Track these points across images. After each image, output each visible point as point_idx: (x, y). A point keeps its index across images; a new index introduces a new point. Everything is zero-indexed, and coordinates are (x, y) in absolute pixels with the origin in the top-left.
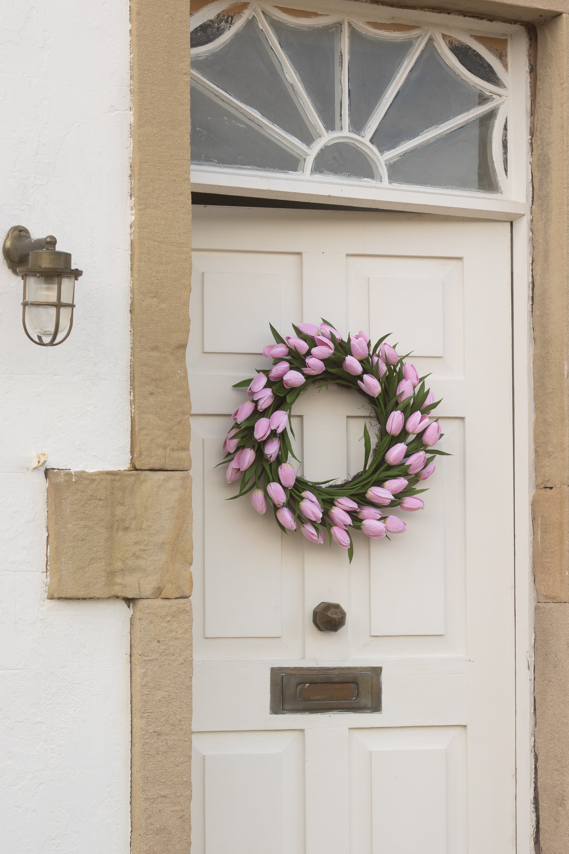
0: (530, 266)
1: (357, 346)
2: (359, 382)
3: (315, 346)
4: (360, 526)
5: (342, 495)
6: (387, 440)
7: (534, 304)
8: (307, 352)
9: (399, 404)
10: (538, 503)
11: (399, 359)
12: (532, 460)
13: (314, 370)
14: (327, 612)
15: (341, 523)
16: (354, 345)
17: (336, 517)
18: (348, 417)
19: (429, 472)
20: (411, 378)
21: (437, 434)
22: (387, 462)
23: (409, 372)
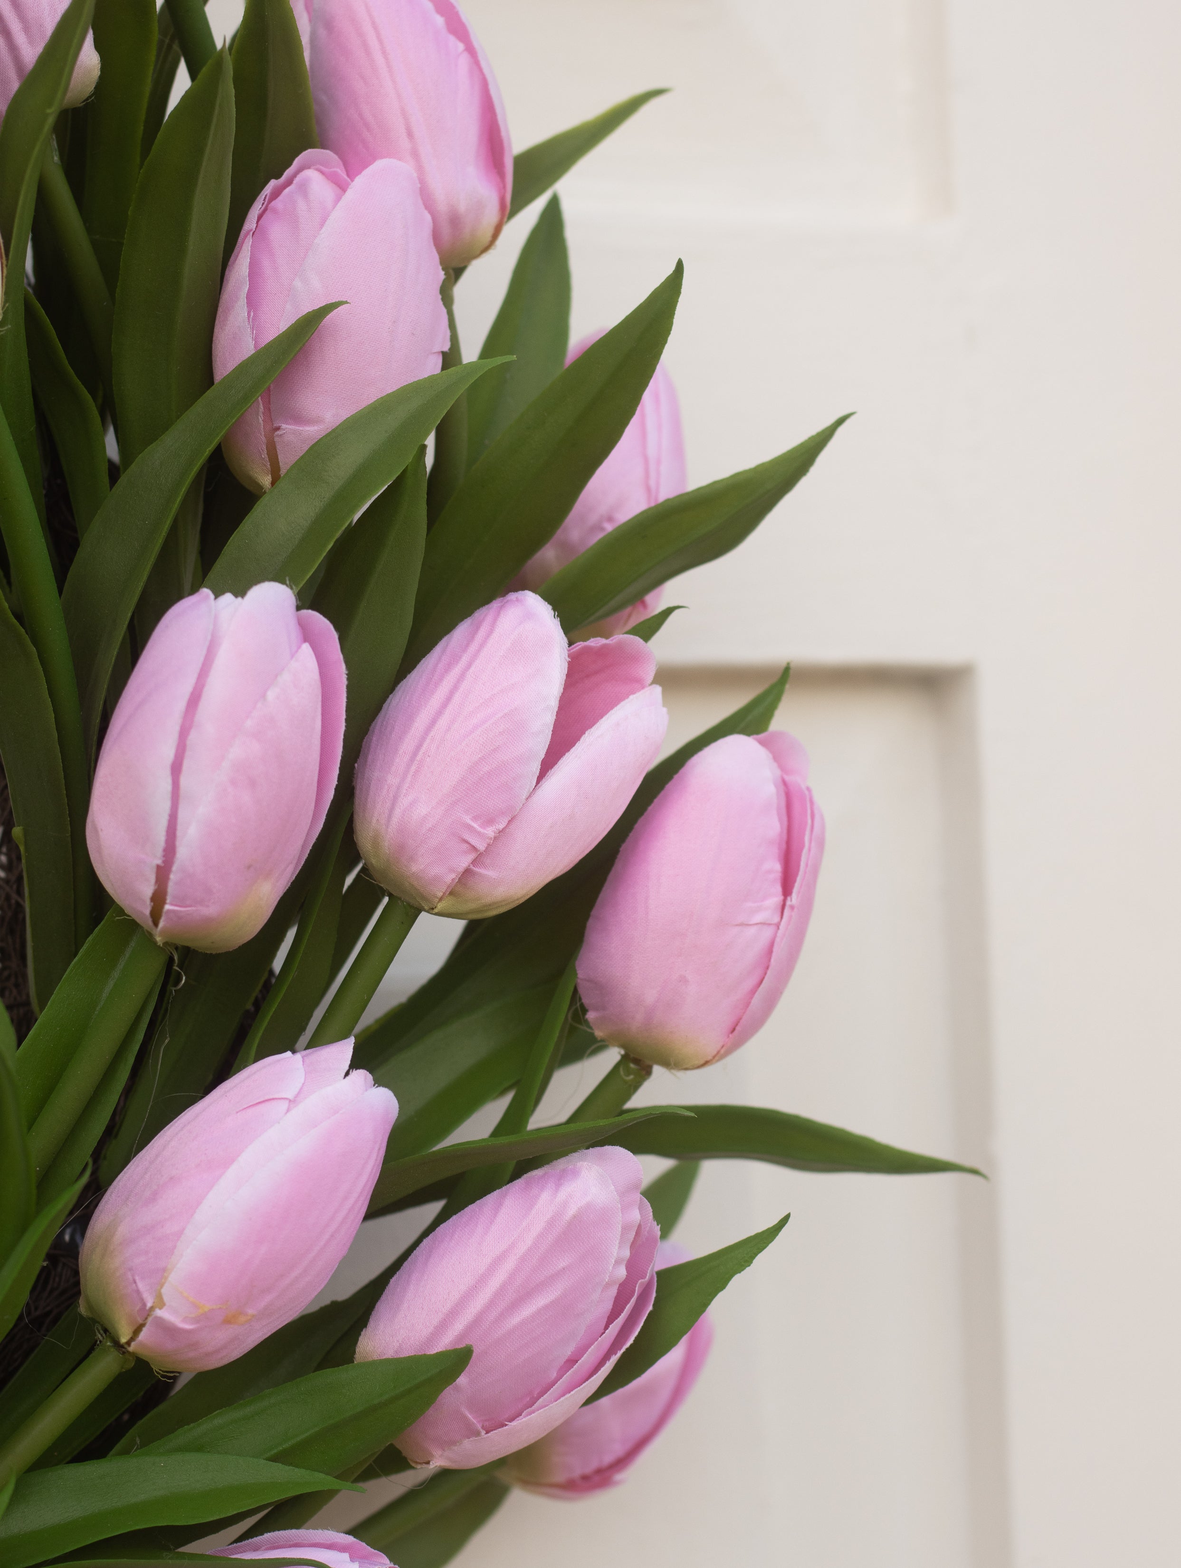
20: (410, 134)
21: (781, 898)
22: (123, 1340)
23: (384, 53)
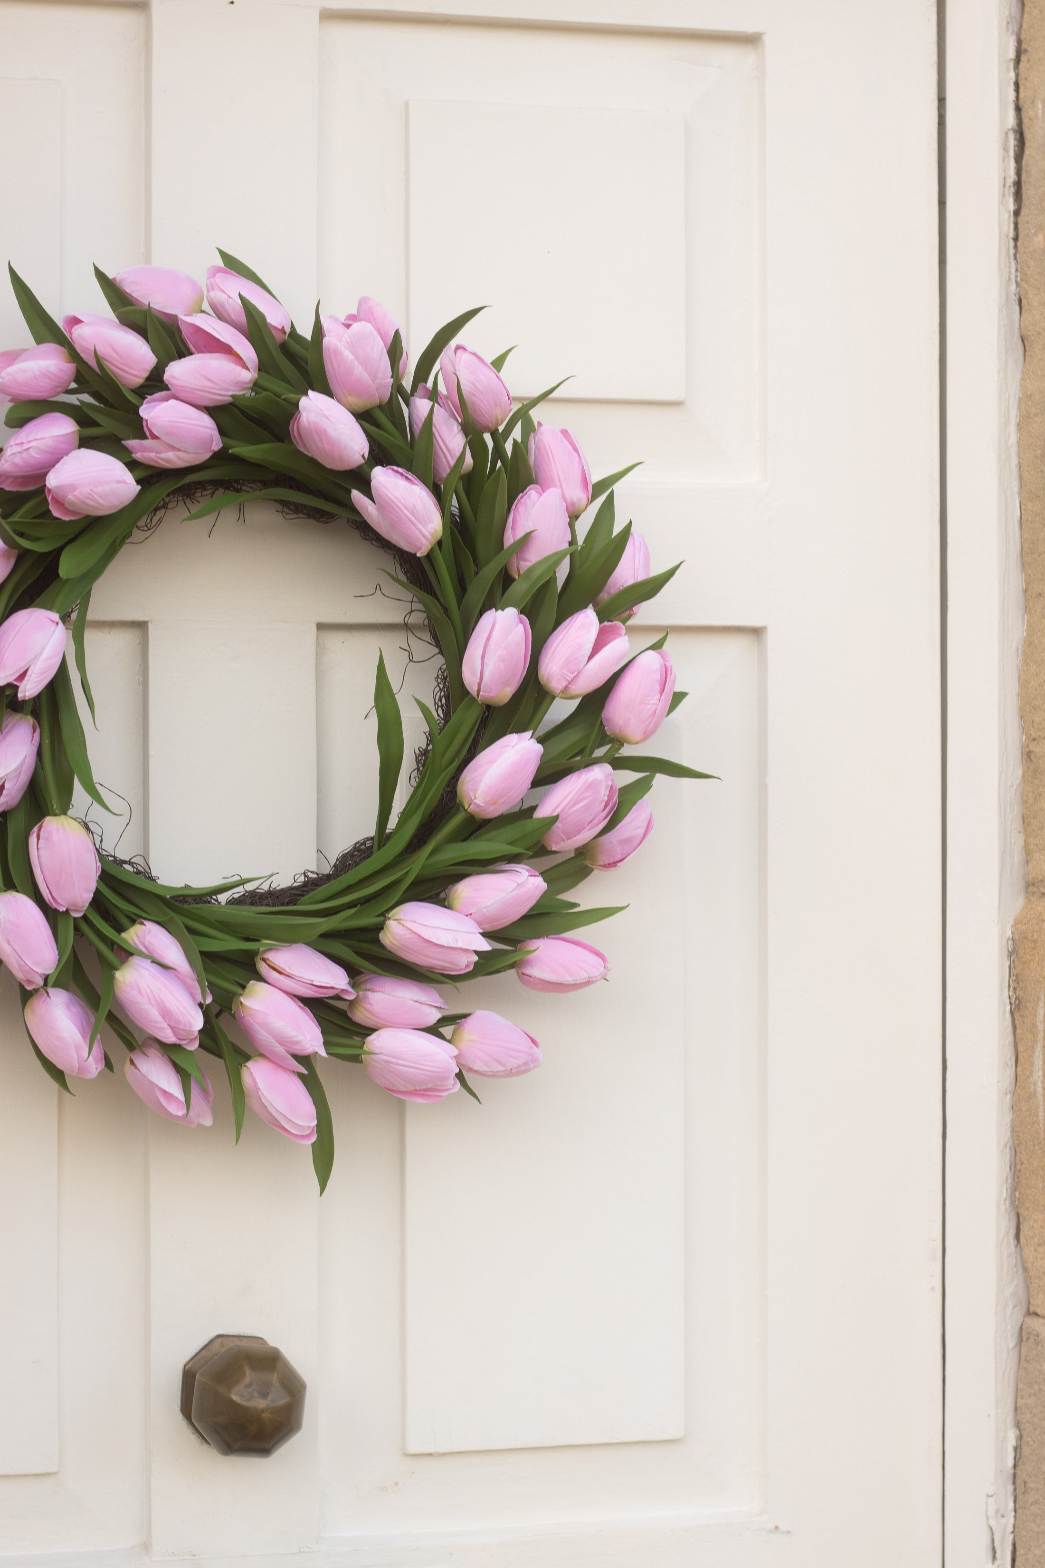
0: (1008, 70)
1: (347, 354)
2: (356, 495)
3: (182, 352)
4: (359, 1055)
5: (288, 938)
6: (467, 719)
7: (1024, 211)
8: (148, 379)
9: (513, 580)
10: (1034, 949)
11: (516, 407)
12: (1011, 786)
13: (173, 448)
14: (229, 1389)
15: (281, 1050)
16: (337, 352)
17: (260, 1024)
18: (322, 627)
19: (628, 840)
20: (560, 481)
21: (659, 696)
22: (466, 808)
23: (553, 458)
